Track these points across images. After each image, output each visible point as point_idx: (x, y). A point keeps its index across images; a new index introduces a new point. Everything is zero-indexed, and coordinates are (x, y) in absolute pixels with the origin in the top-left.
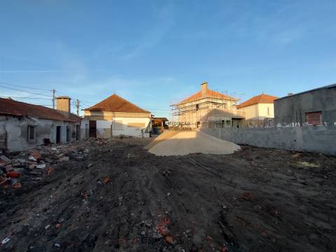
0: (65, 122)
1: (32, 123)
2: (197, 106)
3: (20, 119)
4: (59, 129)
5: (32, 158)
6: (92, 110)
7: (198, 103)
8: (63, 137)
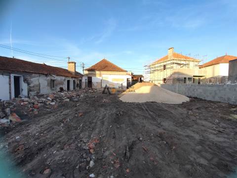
0: (72, 77)
1: (53, 78)
2: (165, 66)
3: (46, 76)
4: (68, 81)
5: (49, 98)
6: (89, 70)
7: (165, 64)
8: (71, 87)
